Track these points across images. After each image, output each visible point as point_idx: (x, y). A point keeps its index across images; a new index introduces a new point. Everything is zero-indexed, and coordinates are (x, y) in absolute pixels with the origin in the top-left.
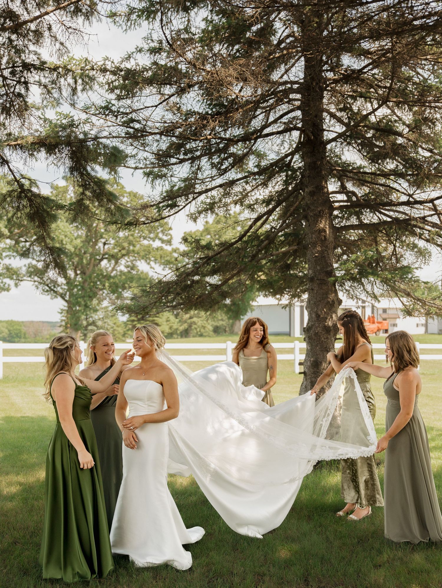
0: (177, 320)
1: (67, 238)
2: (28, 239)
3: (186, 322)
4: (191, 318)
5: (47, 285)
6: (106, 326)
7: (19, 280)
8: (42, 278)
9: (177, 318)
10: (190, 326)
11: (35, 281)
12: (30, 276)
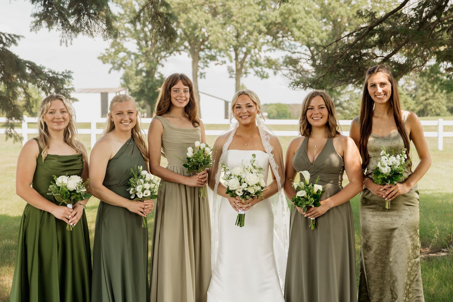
0: (414, 102)
1: (314, 33)
2: (284, 35)
3: (422, 103)
4: (427, 99)
5: (300, 73)
6: (351, 106)
7: (277, 69)
8: (295, 67)
9: (413, 100)
10: (426, 107)
11: (290, 70)
12: (286, 66)
